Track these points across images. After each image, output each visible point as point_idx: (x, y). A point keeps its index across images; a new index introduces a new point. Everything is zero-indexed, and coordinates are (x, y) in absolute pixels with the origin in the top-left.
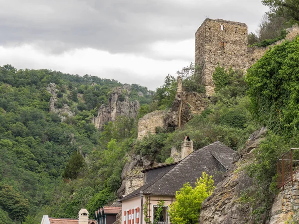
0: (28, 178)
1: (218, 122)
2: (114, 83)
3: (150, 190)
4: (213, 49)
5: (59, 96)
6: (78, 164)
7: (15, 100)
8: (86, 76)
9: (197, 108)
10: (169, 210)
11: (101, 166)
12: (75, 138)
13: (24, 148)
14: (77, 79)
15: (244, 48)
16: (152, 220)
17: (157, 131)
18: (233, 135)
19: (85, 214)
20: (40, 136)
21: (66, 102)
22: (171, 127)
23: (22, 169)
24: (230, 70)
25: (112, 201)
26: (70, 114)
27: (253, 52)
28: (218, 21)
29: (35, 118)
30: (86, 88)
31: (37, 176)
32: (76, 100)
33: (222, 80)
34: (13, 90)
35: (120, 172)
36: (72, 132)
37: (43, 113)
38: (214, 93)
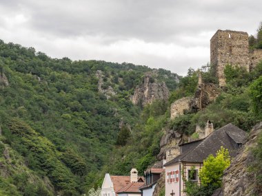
0: (84, 142)
1: (229, 107)
2: (145, 69)
3: (186, 159)
4: (224, 51)
5: (105, 80)
6: (126, 134)
7: (72, 84)
8: (124, 64)
9: (213, 95)
10: (199, 172)
11: (143, 136)
12: (118, 111)
13: (80, 120)
14: (117, 66)
15: (247, 50)
16: (187, 179)
17: (185, 112)
18: (240, 117)
19: (135, 172)
20: (91, 110)
21: (110, 85)
22: (195, 109)
23: (79, 136)
24: (236, 67)
25: (154, 162)
26: (114, 94)
27: (253, 52)
28: (227, 31)
29: (87, 97)
30: (125, 73)
31: (91, 141)
32: (117, 83)
33: (231, 74)
34: (69, 76)
35: (159, 142)
36: (115, 107)
37: (93, 94)
38: (225, 83)
